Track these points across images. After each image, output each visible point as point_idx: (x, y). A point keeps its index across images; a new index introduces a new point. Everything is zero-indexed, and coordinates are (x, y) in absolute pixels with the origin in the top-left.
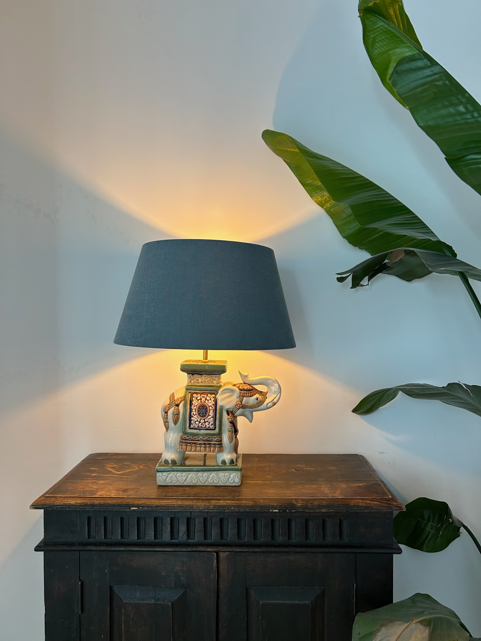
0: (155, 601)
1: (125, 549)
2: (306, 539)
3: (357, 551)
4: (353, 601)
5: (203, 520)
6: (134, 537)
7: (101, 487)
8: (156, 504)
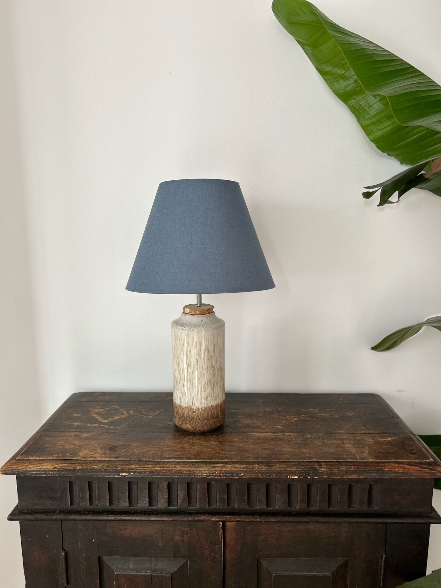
0: (152, 573)
1: (115, 519)
2: (329, 506)
3: (389, 520)
4: (381, 572)
5: (206, 486)
6: (124, 504)
7: (84, 444)
8: (150, 469)
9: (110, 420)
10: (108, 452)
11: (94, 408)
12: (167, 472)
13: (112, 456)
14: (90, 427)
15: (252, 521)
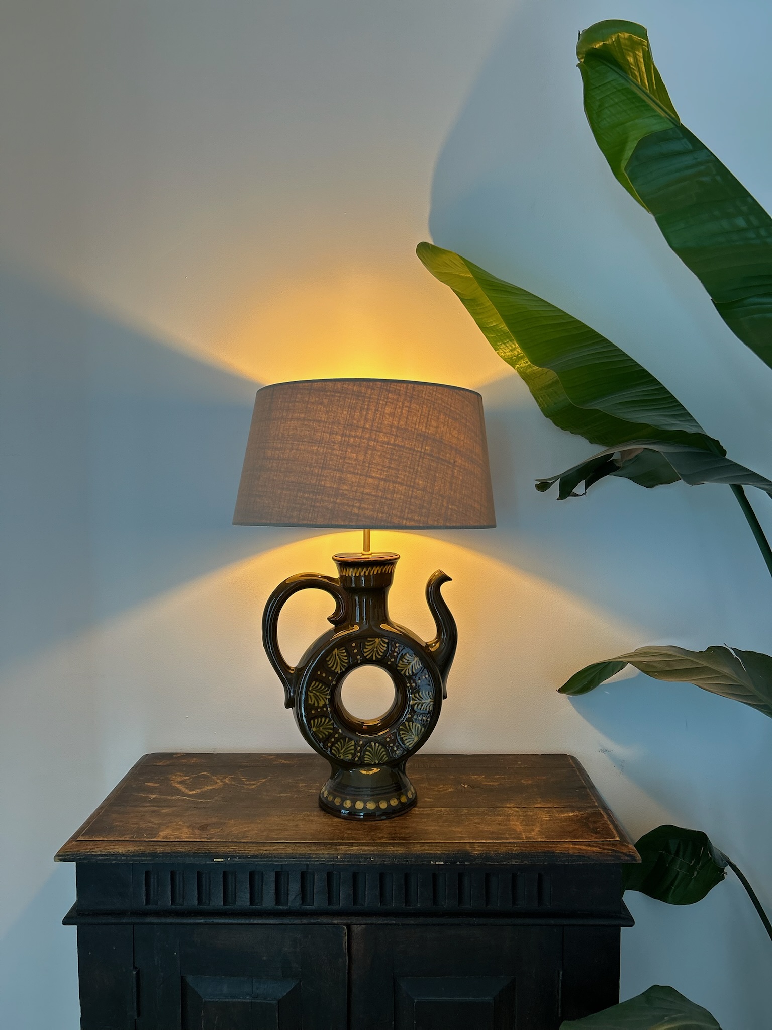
0: (252, 999)
1: (205, 922)
2: (487, 905)
3: (565, 922)
4: (558, 996)
5: (326, 875)
6: (217, 902)
7: (164, 822)
8: (253, 852)
9: (198, 791)
10: (196, 831)
11: (176, 776)
12: (275, 857)
13: (203, 836)
14: (172, 800)
15: (387, 924)
